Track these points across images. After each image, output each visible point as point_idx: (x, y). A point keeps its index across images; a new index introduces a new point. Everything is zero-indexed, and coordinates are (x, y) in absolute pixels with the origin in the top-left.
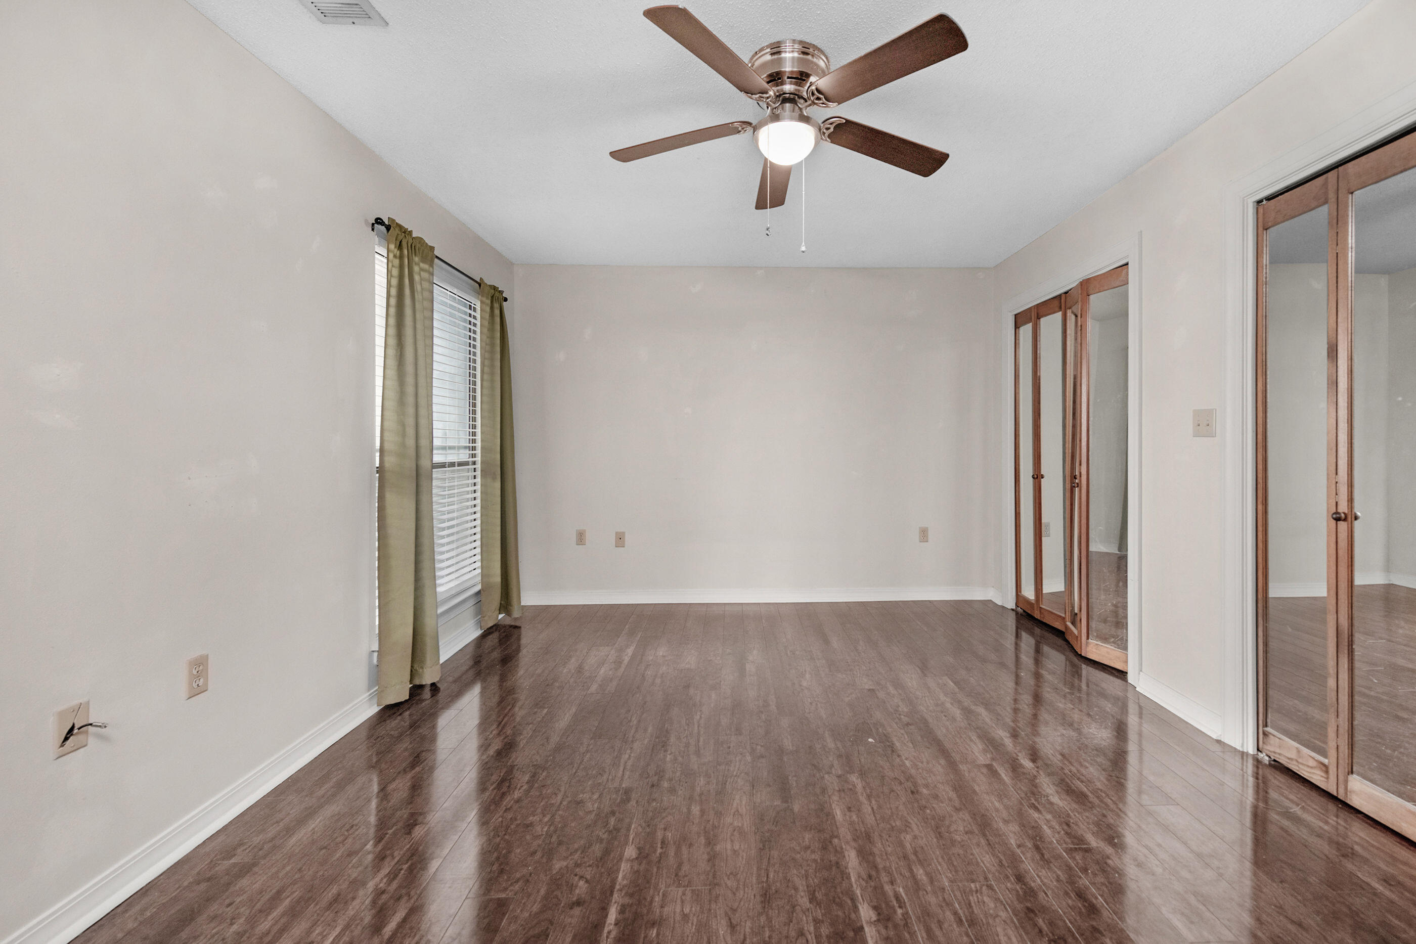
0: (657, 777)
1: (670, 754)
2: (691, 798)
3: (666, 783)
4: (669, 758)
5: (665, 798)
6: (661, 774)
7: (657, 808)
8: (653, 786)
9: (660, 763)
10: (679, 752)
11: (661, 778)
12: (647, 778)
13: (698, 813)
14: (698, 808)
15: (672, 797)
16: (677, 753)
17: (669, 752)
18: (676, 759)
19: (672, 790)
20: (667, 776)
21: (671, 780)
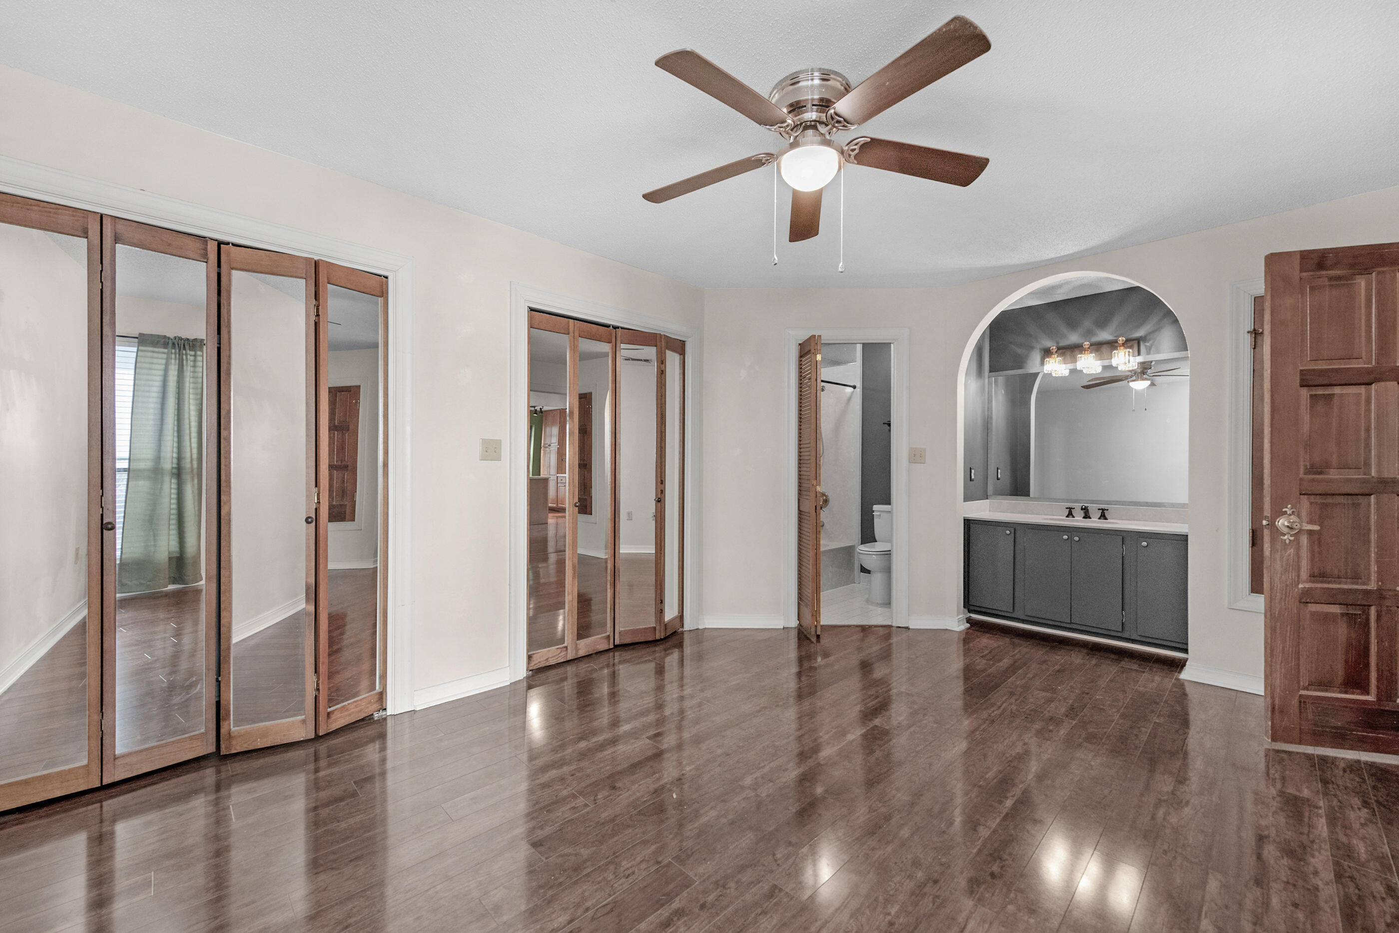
0: (926, 890)
1: (889, 914)
2: (902, 845)
3: (919, 876)
4: (894, 910)
5: (929, 860)
6: (917, 892)
7: (942, 855)
8: (936, 882)
9: (910, 909)
10: (875, 909)
11: (922, 886)
12: (938, 897)
13: (906, 829)
14: (902, 832)
15: (922, 856)
16: (879, 909)
17: (889, 918)
18: (887, 901)
19: (916, 863)
20: (912, 884)
21: (910, 877)
